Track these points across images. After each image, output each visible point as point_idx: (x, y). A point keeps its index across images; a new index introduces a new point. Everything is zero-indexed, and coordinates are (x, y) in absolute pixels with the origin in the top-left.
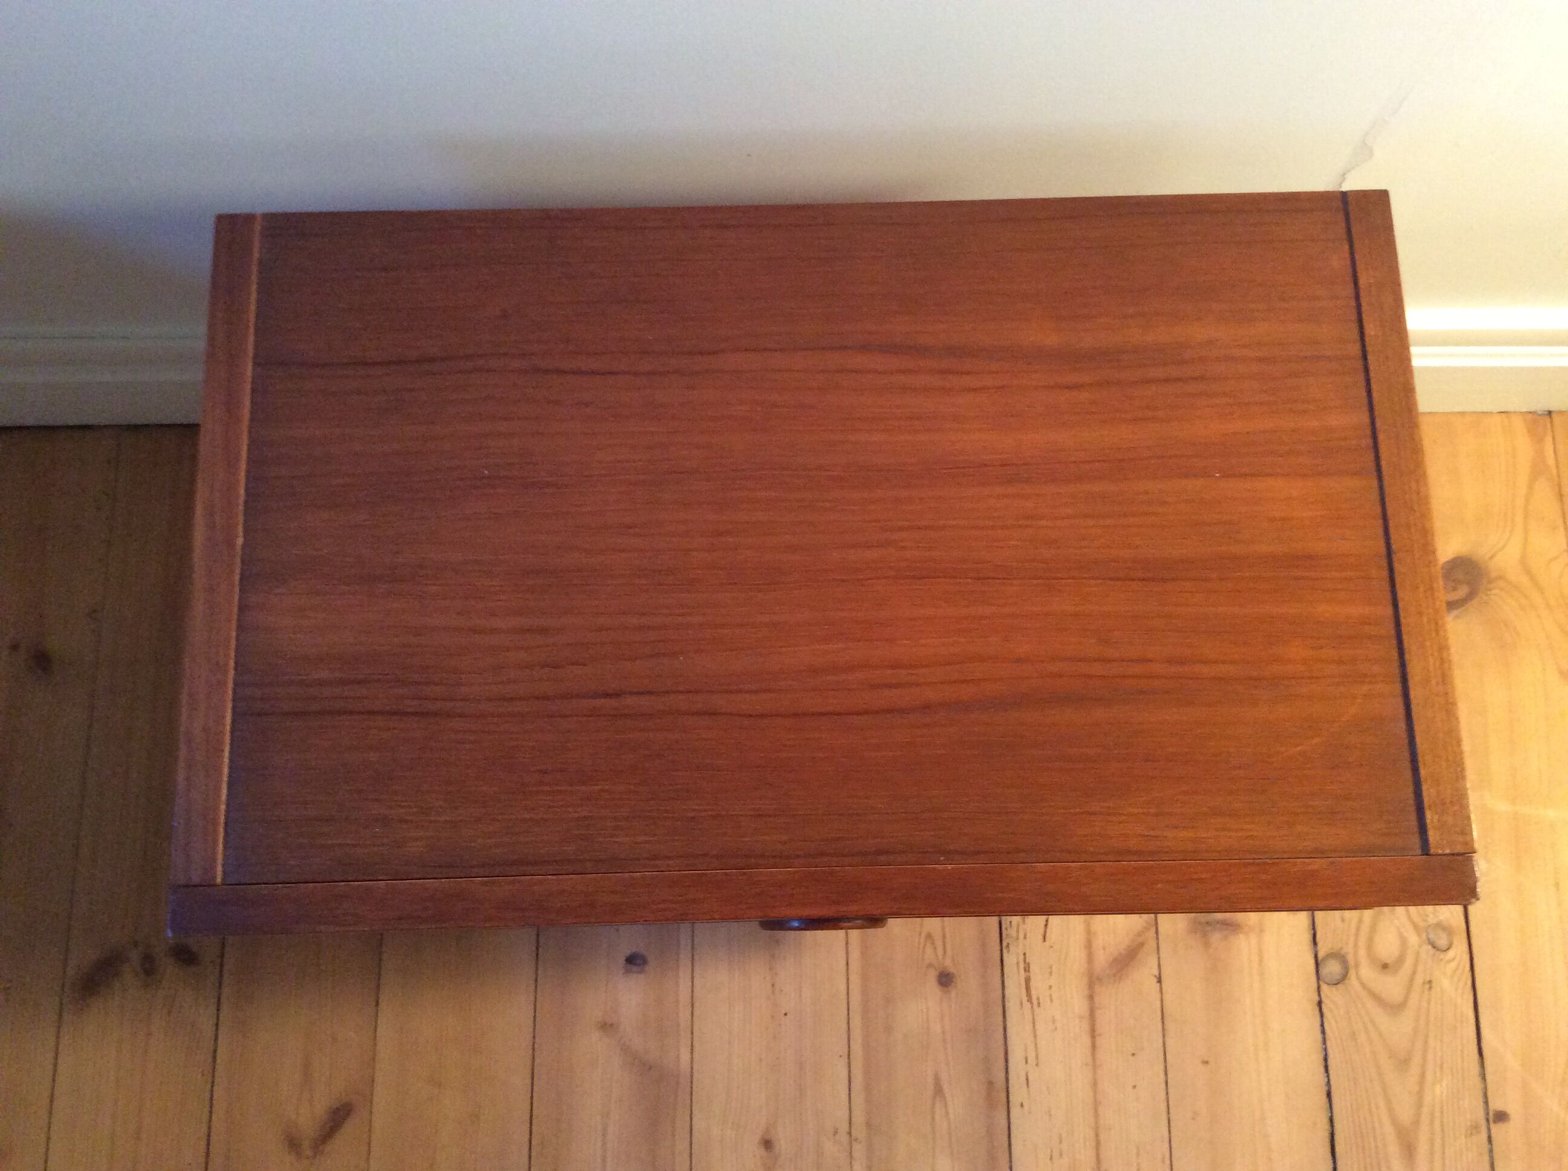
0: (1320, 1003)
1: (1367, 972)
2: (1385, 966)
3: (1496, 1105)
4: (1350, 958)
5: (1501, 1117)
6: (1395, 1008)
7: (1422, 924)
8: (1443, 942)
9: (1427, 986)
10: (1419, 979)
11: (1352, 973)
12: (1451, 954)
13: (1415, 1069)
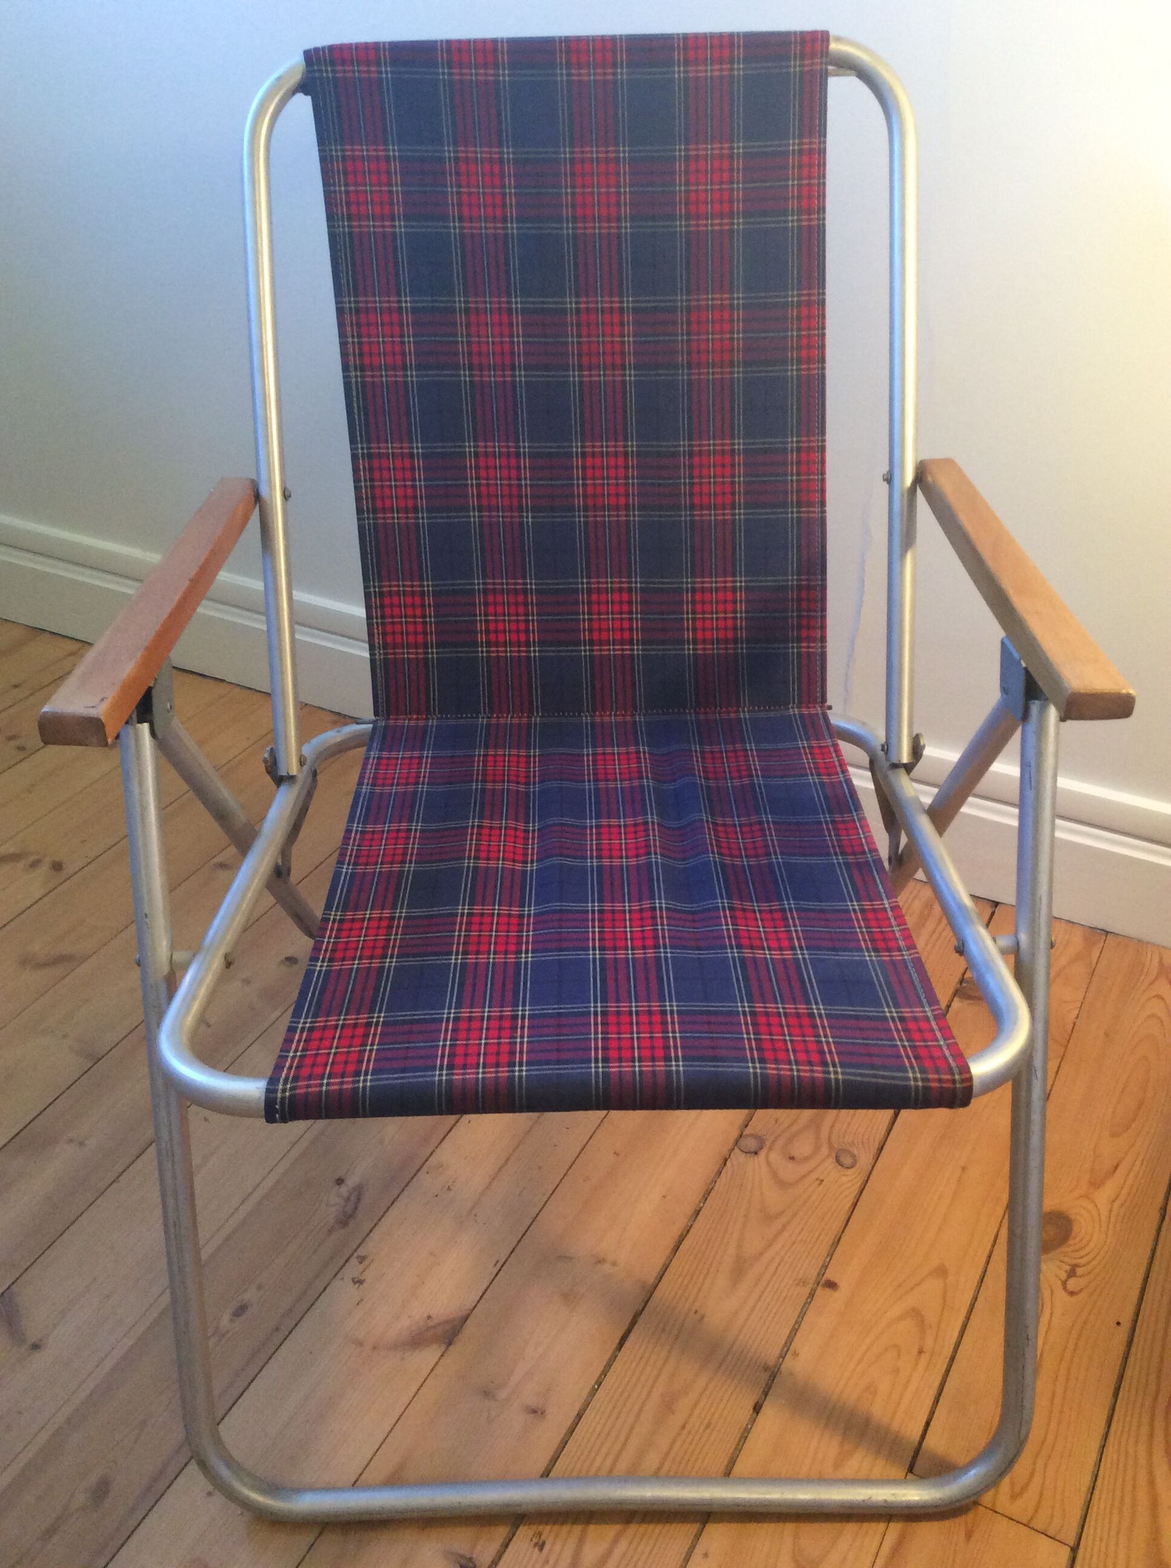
0: (726, 1160)
1: (775, 1157)
2: (792, 1158)
3: (830, 1275)
4: (768, 1144)
5: (832, 1285)
6: (783, 1185)
7: (836, 1145)
8: (848, 1161)
9: (818, 1182)
10: (814, 1176)
11: (763, 1154)
12: (850, 1172)
13: (777, 1225)
